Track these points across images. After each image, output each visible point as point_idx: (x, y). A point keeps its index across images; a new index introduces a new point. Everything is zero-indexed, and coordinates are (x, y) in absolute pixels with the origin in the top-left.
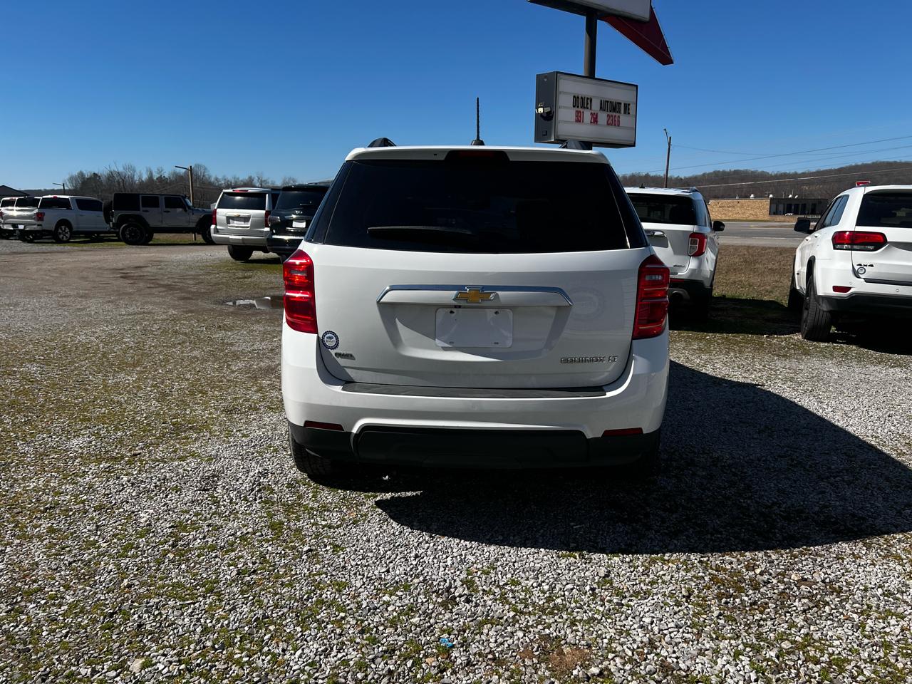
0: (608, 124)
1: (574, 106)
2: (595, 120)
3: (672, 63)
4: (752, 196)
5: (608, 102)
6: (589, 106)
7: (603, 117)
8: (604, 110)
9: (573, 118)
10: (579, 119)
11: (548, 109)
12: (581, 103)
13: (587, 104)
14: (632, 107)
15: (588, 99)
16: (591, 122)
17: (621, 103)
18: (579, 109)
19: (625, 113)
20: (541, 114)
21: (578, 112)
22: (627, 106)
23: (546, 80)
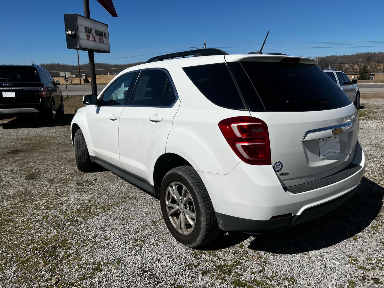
0: (100, 42)
1: (86, 32)
2: (94, 40)
3: (117, 16)
4: (109, 74)
5: (98, 31)
6: (91, 32)
7: (97, 38)
8: (97, 35)
9: (86, 38)
10: (88, 39)
11: (74, 32)
12: (88, 30)
13: (91, 31)
14: (107, 34)
15: (90, 29)
16: (93, 40)
17: (102, 33)
18: (88, 34)
19: (105, 37)
20: (70, 35)
21: (87, 35)
22: (105, 34)
23: (70, 18)
